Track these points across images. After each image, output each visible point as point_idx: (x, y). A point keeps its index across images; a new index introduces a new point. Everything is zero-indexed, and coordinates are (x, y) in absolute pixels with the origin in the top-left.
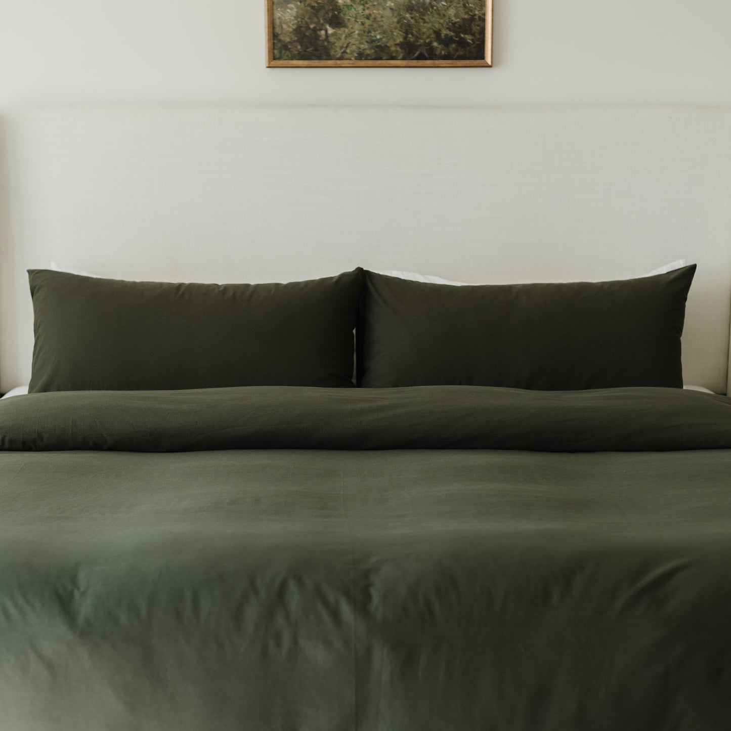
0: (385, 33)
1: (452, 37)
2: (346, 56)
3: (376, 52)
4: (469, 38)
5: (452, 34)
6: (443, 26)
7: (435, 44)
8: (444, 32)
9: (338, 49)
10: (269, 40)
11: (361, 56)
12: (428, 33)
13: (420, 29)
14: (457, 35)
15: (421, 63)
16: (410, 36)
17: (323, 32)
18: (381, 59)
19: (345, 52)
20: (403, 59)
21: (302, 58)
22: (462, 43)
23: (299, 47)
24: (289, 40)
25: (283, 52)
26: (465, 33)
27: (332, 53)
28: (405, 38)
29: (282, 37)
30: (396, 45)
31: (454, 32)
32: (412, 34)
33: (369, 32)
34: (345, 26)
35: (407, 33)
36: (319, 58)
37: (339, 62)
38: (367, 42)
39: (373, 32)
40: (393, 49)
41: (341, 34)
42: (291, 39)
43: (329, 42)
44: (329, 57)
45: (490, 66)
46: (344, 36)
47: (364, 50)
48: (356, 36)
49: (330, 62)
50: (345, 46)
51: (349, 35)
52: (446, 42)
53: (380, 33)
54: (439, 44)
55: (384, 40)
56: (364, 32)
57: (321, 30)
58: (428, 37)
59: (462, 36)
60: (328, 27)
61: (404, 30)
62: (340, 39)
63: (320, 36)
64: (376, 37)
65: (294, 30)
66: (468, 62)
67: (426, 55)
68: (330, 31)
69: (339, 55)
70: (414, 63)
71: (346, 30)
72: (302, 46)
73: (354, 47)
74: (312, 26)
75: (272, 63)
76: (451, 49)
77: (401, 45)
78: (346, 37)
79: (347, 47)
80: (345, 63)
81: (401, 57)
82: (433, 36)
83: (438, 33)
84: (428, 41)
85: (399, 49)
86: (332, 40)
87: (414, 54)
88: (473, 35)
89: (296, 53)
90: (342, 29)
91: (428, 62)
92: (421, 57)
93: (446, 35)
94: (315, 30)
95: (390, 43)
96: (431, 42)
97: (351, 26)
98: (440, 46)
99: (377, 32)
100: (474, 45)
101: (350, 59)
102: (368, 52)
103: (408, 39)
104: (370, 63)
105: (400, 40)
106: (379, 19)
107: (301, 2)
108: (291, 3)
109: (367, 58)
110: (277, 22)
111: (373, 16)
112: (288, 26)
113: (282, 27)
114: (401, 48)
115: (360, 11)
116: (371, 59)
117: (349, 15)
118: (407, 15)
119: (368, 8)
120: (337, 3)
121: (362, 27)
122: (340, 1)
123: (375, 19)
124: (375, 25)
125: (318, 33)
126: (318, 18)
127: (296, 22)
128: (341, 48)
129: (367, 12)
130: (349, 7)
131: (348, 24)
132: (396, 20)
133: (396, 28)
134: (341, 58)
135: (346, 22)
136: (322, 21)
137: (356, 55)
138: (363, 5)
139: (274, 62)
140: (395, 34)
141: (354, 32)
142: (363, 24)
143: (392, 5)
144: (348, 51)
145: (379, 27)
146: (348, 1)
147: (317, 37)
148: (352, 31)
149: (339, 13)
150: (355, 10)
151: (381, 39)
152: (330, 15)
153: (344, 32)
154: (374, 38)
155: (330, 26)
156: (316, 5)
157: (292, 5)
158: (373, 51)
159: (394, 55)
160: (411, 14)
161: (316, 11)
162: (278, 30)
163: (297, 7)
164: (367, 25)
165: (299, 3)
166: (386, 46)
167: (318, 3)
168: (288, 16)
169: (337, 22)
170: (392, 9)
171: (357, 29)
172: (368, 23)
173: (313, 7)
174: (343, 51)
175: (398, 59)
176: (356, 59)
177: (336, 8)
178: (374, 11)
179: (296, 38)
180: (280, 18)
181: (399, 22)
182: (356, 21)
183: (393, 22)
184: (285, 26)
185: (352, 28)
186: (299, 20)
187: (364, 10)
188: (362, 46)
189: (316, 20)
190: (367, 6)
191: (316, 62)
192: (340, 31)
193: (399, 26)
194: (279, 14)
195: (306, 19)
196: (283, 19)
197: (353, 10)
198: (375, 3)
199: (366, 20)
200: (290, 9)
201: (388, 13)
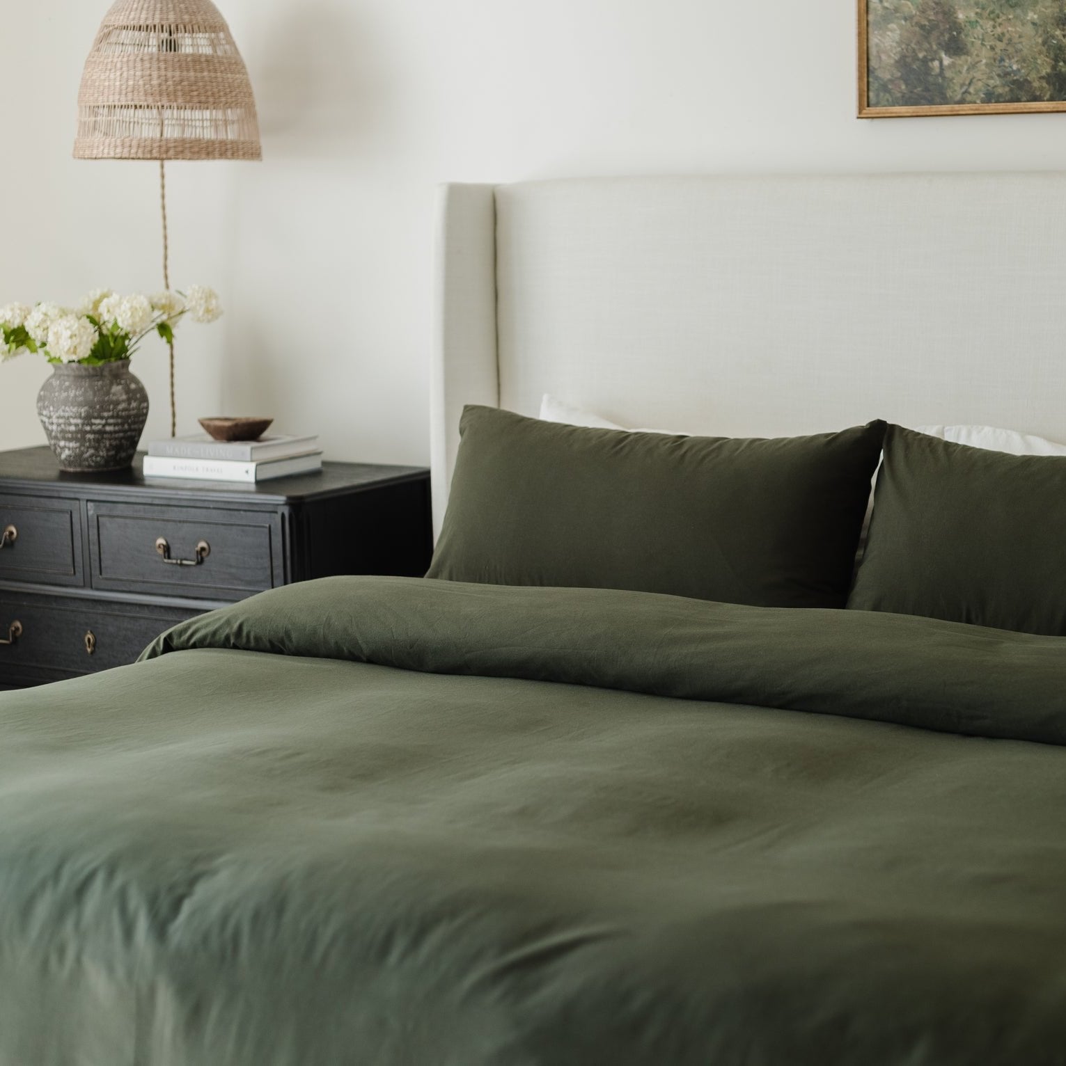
0: (1024, 60)
2: (969, 98)
3: (1011, 90)
9: (957, 88)
10: (860, 78)
11: (990, 97)
16: (1061, 63)
17: (936, 63)
18: (1018, 100)
19: (966, 92)
20: (1052, 99)
21: (907, 101)
23: (903, 87)
24: (889, 77)
25: (882, 94)
27: (949, 93)
28: (1054, 68)
29: (879, 73)
30: (1041, 78)
33: (1002, 60)
34: (967, 53)
35: (1056, 60)
36: (931, 102)
37: (956, 107)
38: (999, 76)
39: (1007, 61)
40: (1036, 84)
41: (962, 66)
42: (892, 75)
43: (944, 78)
44: (945, 100)
46: (965, 68)
47: (994, 87)
48: (983, 67)
49: (944, 108)
50: (967, 82)
51: (973, 66)
53: (1017, 61)
55: (1023, 71)
56: (995, 60)
57: (933, 60)
60: (943, 55)
61: (1052, 56)
62: (960, 72)
63: (932, 69)
64: (1011, 67)
65: (897, 62)
68: (947, 61)
69: (958, 97)
71: (969, 59)
72: (907, 85)
73: (980, 84)
74: (921, 55)
75: (864, 111)
77: (1047, 78)
78: (968, 70)
79: (970, 84)
80: (965, 108)
81: (1048, 96)
85: (1045, 85)
86: (948, 74)
89: (899, 95)
90: (963, 57)
94: (925, 61)
95: (1033, 76)
97: (975, 53)
99: (1013, 60)
101: (975, 103)
102: (1000, 90)
103: (1057, 69)
104: (1001, 107)
105: (1046, 70)
106: (1016, 40)
107: (906, 19)
108: (893, 22)
109: (998, 99)
110: (873, 51)
111: (1007, 36)
112: (889, 56)
113: (880, 57)
114: (1048, 83)
115: (989, 30)
116: (1005, 101)
117: (972, 37)
118: (1058, 32)
119: (1000, 24)
120: (956, 18)
121: (991, 54)
122: (961, 16)
123: (1010, 40)
124: (1011, 50)
125: (930, 64)
126: (930, 43)
127: (899, 49)
128: (962, 85)
129: (999, 30)
130: (973, 24)
131: (972, 50)
132: (1040, 40)
133: (1040, 53)
134: (962, 102)
135: (969, 45)
136: (935, 47)
137: (983, 96)
138: (993, 20)
139: (867, 111)
140: (1039, 61)
141: (981, 61)
142: (992, 48)
143: (1036, 17)
144: (972, 90)
145: (1016, 52)
146: (972, 15)
147: (928, 71)
148: (977, 59)
149: (959, 33)
150: (981, 27)
151: (1019, 70)
152: (947, 36)
153: (967, 61)
154: (1009, 69)
155: (946, 54)
156: (927, 23)
157: (893, 26)
158: (1007, 89)
159: (1038, 93)
160: (1063, 30)
161: (926, 31)
162: (873, 63)
163: (901, 27)
164: (998, 50)
165: (903, 22)
166: (1026, 80)
167: (929, 21)
168: (888, 41)
169: (956, 47)
170: (1034, 24)
171: (984, 56)
172: (1000, 46)
173: (922, 27)
174: (963, 90)
175: (1044, 101)
176: (983, 102)
177: (956, 26)
178: (1010, 29)
179: (899, 74)
180: (877, 45)
181: (1044, 43)
182: (983, 44)
183: (1038, 43)
184: (884, 57)
185: (977, 55)
186: (903, 46)
187: (994, 27)
188: (991, 82)
189: (926, 45)
190: (999, 21)
191: (925, 109)
192: (960, 60)
193: (1044, 49)
194: (874, 40)
195: (913, 45)
196: (882, 45)
197: (979, 28)
198: (1011, 17)
199: (998, 43)
200: (891, 31)
201: (1029, 30)
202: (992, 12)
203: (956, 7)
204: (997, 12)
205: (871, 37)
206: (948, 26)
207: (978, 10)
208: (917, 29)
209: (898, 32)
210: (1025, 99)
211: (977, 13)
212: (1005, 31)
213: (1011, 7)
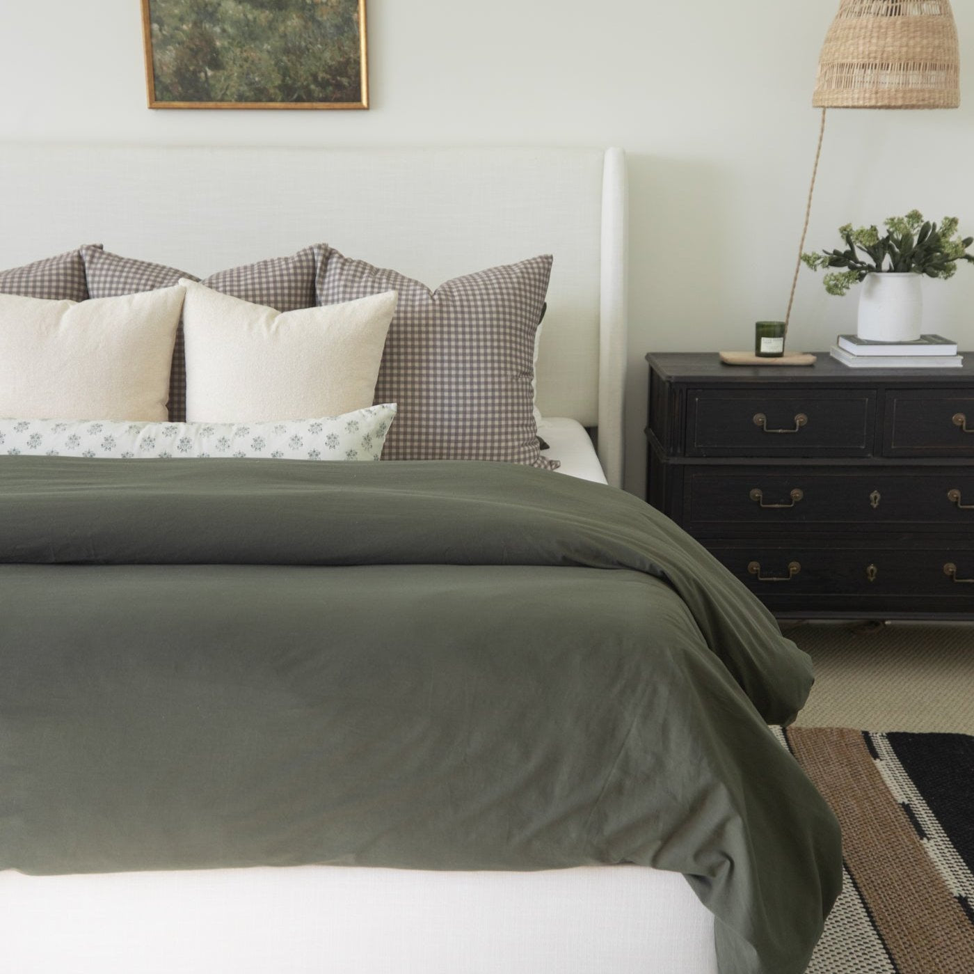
0: (263, 75)
1: (328, 80)
2: (226, 98)
3: (255, 94)
4: (345, 81)
5: (329, 77)
6: (319, 68)
7: (313, 87)
8: (321, 75)
9: (218, 91)
10: (149, 82)
11: (241, 98)
12: (305, 77)
13: (297, 72)
14: (334, 78)
15: (299, 105)
16: (288, 78)
17: (203, 74)
18: (260, 101)
19: (225, 94)
20: (283, 101)
21: (183, 99)
22: (339, 86)
23: (180, 89)
24: (169, 81)
25: (165, 93)
26: (341, 75)
27: (213, 94)
28: (283, 80)
29: (163, 79)
30: (275, 87)
31: (330, 74)
32: (290, 77)
33: (248, 74)
34: (224, 68)
35: (284, 76)
36: (200, 100)
37: (219, 104)
38: (246, 84)
39: (252, 75)
40: (272, 91)
41: (221, 77)
42: (172, 80)
43: (209, 84)
44: (210, 99)
45: (367, 109)
46: (223, 78)
47: (244, 91)
48: (235, 78)
49: (211, 104)
50: (225, 87)
51: (228, 78)
52: (323, 85)
53: (259, 75)
54: (317, 86)
55: (263, 82)
56: (243, 74)
57: (200, 72)
58: (306, 80)
59: (338, 78)
60: (207, 69)
61: (281, 73)
62: (220, 81)
63: (200, 78)
64: (254, 79)
65: (174, 72)
66: (345, 105)
67: (304, 97)
68: (210, 73)
69: (219, 97)
70: (293, 105)
71: (226, 73)
72: (182, 87)
73: (234, 90)
74: (191, 68)
75: (154, 104)
76: (328, 91)
77: (279, 87)
78: (225, 80)
79: (227, 89)
80: (225, 104)
81: (280, 98)
82: (310, 78)
83: (315, 76)
84: (305, 83)
85: (277, 91)
86: (212, 82)
87: (293, 96)
88: (349, 77)
89: (177, 94)
90: (221, 72)
91: (306, 105)
92: (299, 100)
93: (323, 78)
94: (195, 73)
95: (269, 86)
96: (308, 85)
97: (229, 68)
98: (317, 89)
99: (256, 75)
100: (351, 88)
101: (231, 101)
102: (248, 94)
103: (286, 81)
104: (249, 105)
105: (278, 82)
106: (257, 62)
107: (179, 44)
108: (170, 45)
109: (247, 100)
110: (157, 64)
111: (250, 58)
112: (169, 68)
113: (162, 68)
114: (280, 90)
115: (238, 54)
116: (251, 101)
117: (228, 58)
118: (285, 58)
119: (245, 51)
120: (215, 44)
121: (241, 70)
122: (218, 44)
123: (253, 61)
124: (254, 68)
125: (198, 75)
126: (197, 60)
127: (176, 63)
128: (221, 90)
129: (245, 55)
130: (227, 50)
131: (227, 66)
132: (273, 63)
133: (273, 71)
134: (222, 100)
135: (225, 64)
136: (201, 63)
137: (236, 97)
138: (241, 47)
139: (156, 104)
140: (273, 76)
141: (233, 74)
142: (241, 66)
143: (269, 47)
144: (228, 93)
145: (257, 69)
146: (226, 44)
147: (197, 79)
148: (231, 73)
149: (217, 55)
150: (233, 52)
151: (260, 82)
152: (209, 57)
153: (224, 74)
154: (253, 81)
155: (209, 68)
156: (195, 47)
157: (171, 47)
158: (253, 93)
159: (273, 97)
160: (288, 57)
161: (195, 53)
162: (158, 72)
163: (176, 49)
164: (245, 67)
165: (177, 45)
166: (265, 88)
167: (196, 46)
168: (168, 57)
169: (216, 64)
170: (268, 52)
171: (236, 72)
172: (246, 65)
173: (191, 50)
174: (223, 92)
175: (277, 101)
176: (236, 101)
177: (214, 50)
178: (252, 54)
179: (177, 80)
180: (159, 60)
181: (276, 64)
182: (234, 63)
183: (271, 64)
184: (165, 68)
185: (231, 70)
186: (179, 61)
187: (241, 52)
188: (241, 88)
189: (195, 62)
190: (244, 48)
191: (197, 104)
192: (219, 73)
193: (276, 69)
194: (158, 56)
195: (185, 61)
196: (163, 60)
197: (231, 52)
198: (253, 46)
199: (244, 63)
200: (170, 51)
201: (265, 56)
202: (239, 42)
203: (215, 37)
204: (243, 42)
205: (155, 54)
206: (209, 50)
207: (230, 41)
208: (188, 50)
209: (174, 52)
210: (264, 100)
211: (229, 43)
212: (249, 55)
213: (252, 39)
